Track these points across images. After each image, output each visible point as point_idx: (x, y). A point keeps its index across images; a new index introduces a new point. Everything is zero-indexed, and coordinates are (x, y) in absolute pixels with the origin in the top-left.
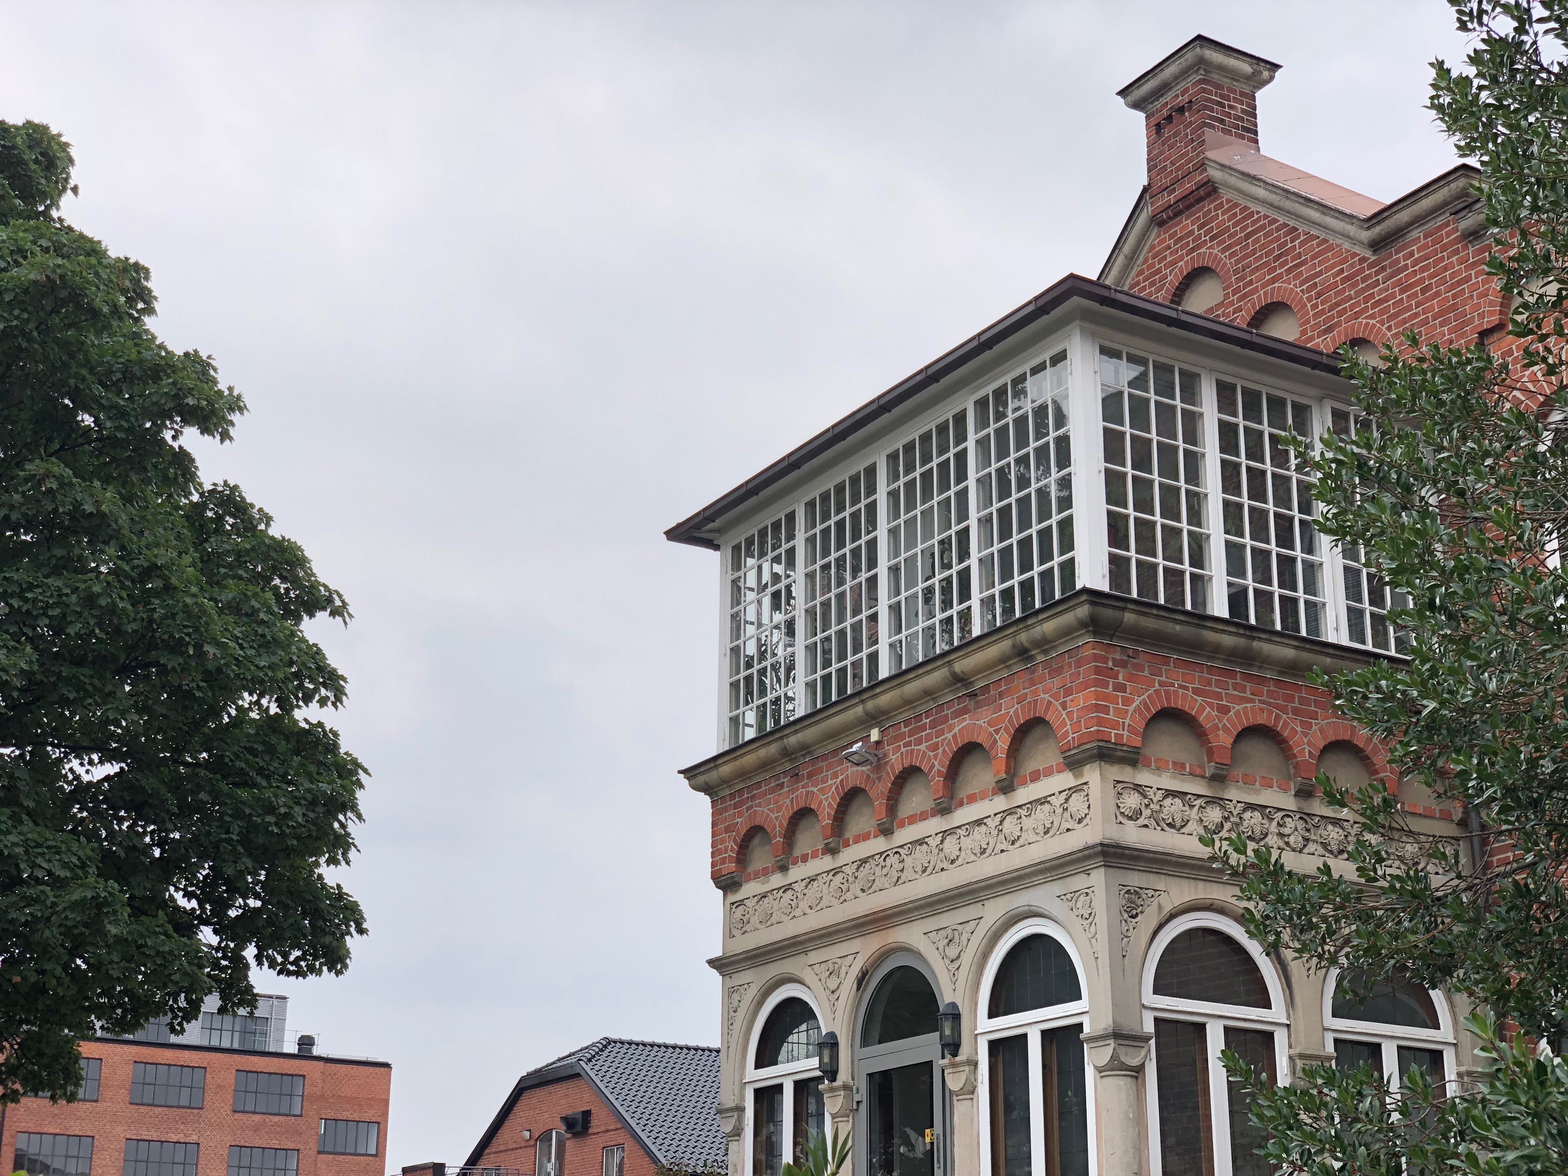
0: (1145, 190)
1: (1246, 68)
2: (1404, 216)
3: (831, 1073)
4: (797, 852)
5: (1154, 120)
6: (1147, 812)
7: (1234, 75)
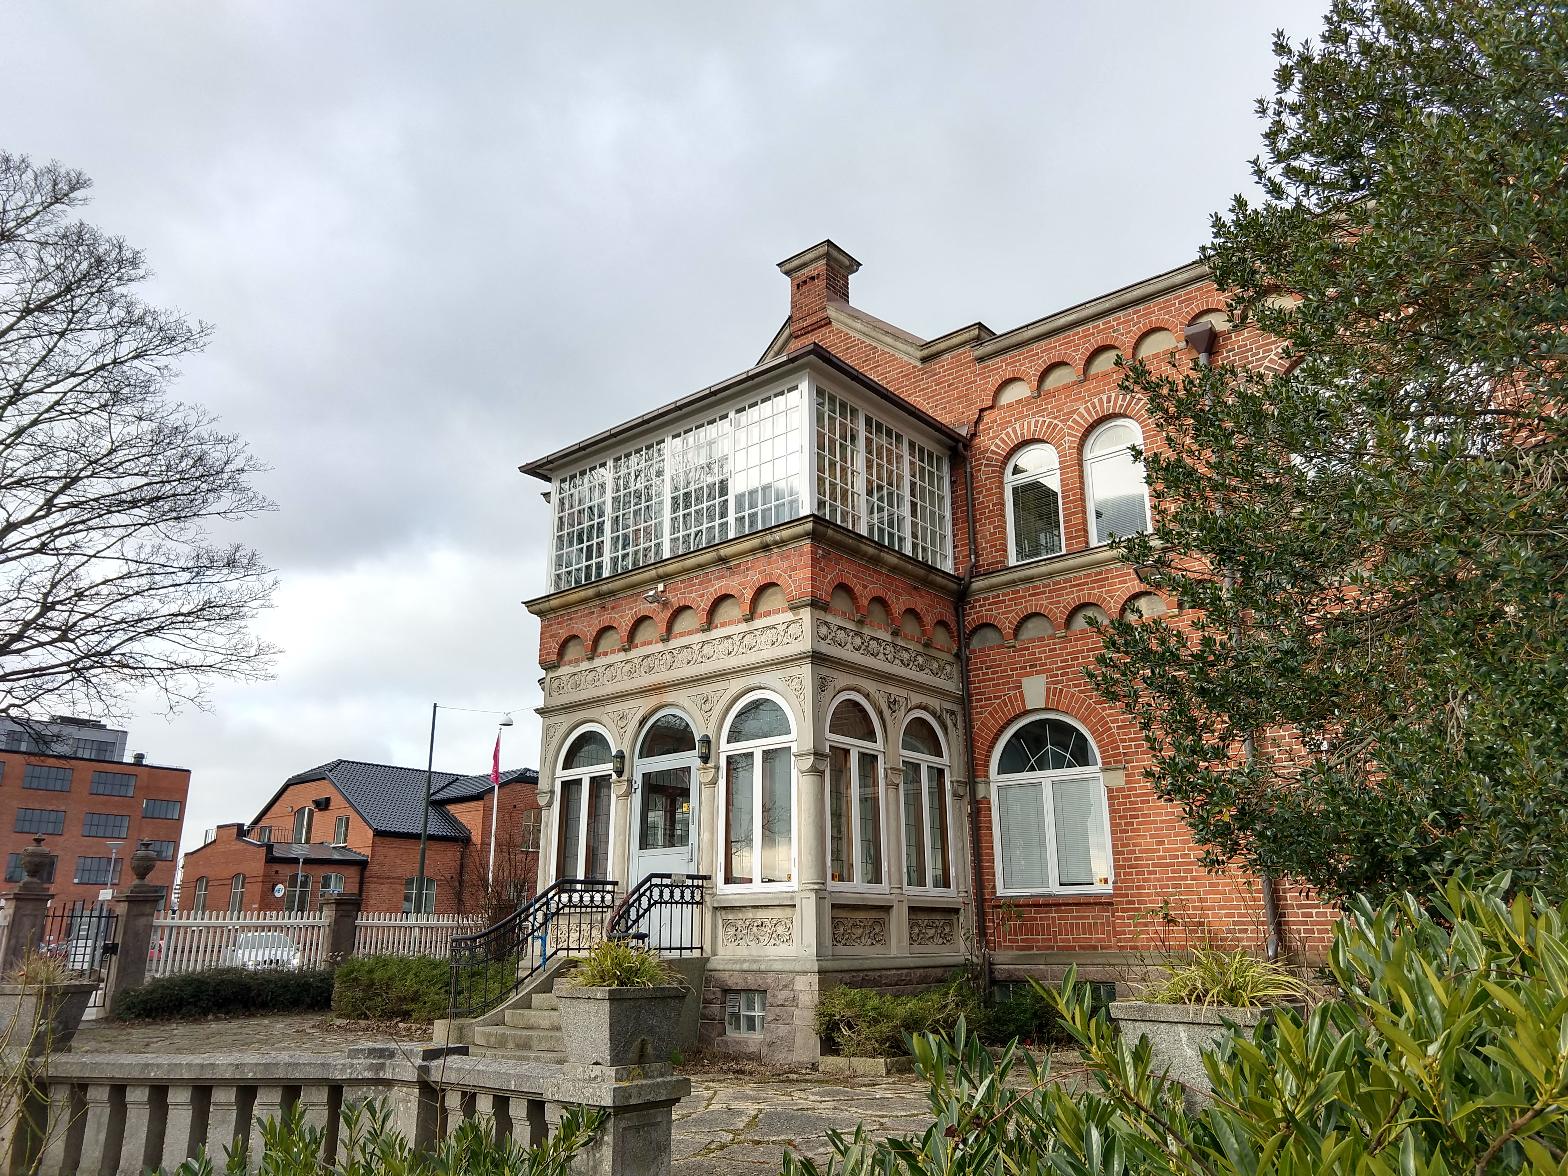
0: (790, 318)
1: (847, 263)
2: (942, 346)
3: (620, 773)
4: (600, 650)
5: (796, 282)
6: (830, 637)
7: (841, 265)
